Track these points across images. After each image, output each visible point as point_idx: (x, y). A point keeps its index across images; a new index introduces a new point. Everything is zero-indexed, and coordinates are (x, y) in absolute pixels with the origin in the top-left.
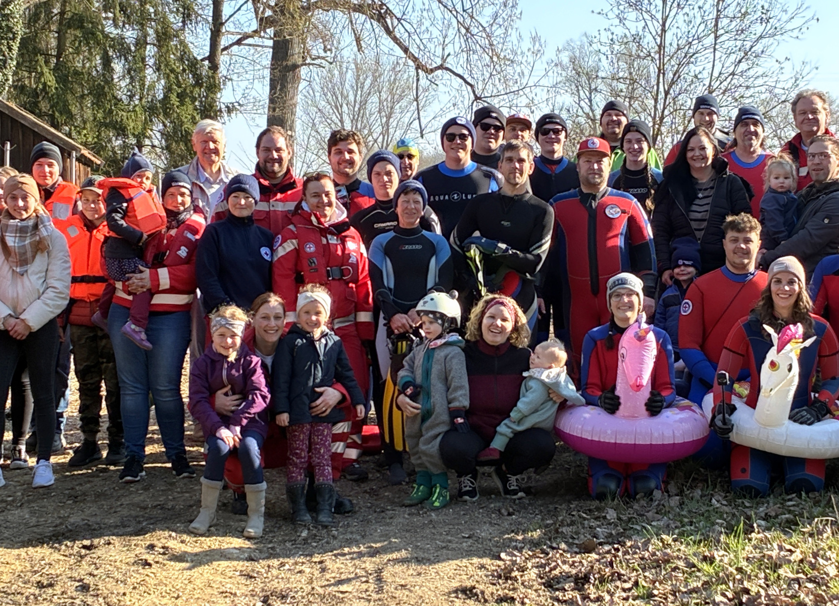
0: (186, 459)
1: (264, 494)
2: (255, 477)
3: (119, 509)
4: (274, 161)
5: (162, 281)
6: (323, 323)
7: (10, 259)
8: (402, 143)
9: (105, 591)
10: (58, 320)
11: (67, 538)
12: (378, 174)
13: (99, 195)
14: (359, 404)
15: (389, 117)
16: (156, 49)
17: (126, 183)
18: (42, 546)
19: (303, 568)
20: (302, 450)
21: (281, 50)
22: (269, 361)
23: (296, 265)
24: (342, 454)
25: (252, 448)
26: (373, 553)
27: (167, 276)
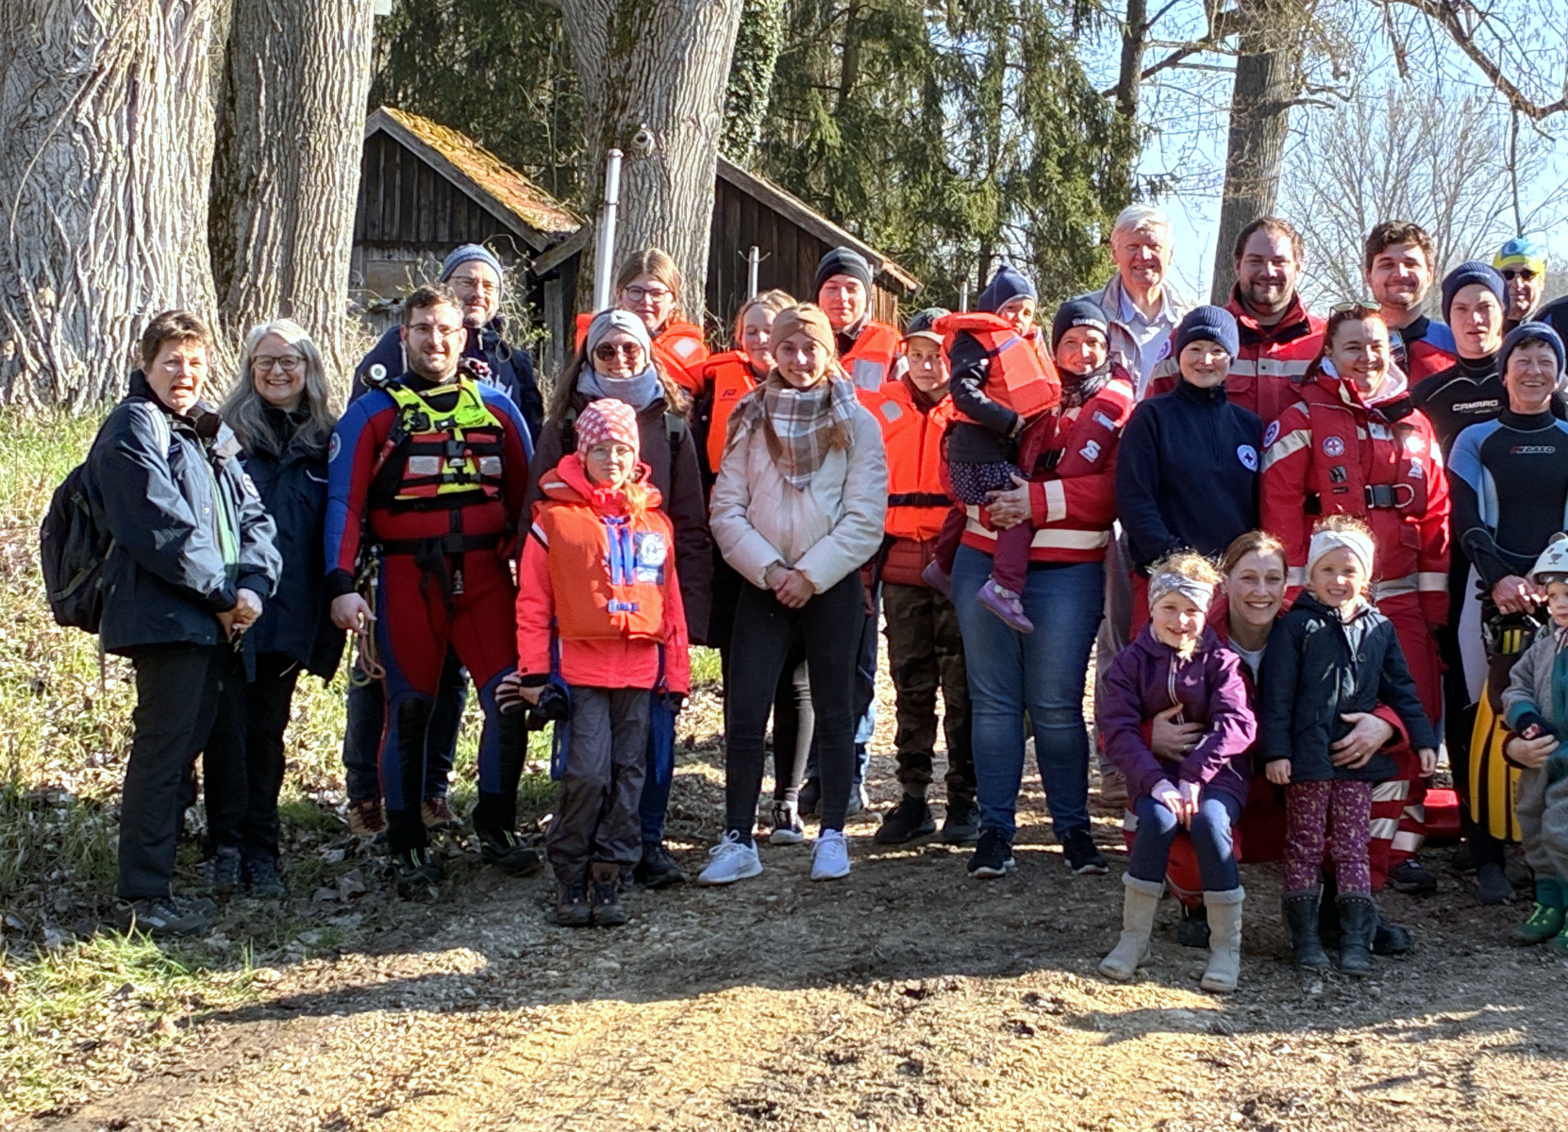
0: (1090, 839)
1: (1239, 909)
2: (1222, 877)
3: (970, 926)
4: (1268, 280)
5: (1051, 507)
6: (1357, 590)
7: (781, 461)
8: (1511, 248)
9: (952, 1076)
10: (863, 574)
11: (879, 975)
12: (1463, 308)
13: (938, 346)
14: (1425, 747)
15: (1452, 201)
16: (1020, 75)
17: (986, 322)
18: (834, 988)
19: (1317, 1052)
20: (1314, 830)
21: (1253, 74)
22: (1254, 660)
23: (1307, 478)
24: (1389, 842)
25: (1216, 824)
26: (1453, 1031)
27: (1062, 495)
